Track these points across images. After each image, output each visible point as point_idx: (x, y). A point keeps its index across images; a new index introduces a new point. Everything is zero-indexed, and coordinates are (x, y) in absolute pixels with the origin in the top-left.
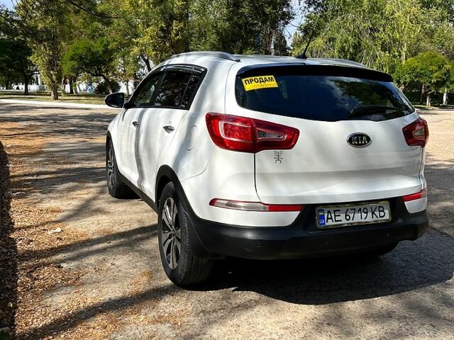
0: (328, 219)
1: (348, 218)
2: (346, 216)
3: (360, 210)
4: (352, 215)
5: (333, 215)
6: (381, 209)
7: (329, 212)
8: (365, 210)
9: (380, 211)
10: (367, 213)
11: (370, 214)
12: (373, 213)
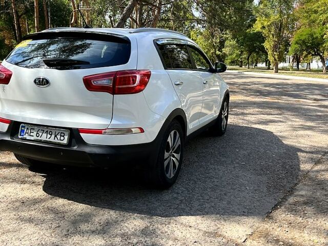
0: (26, 133)
1: (38, 135)
2: (37, 133)
3: (47, 132)
4: (41, 134)
5: (29, 131)
6: (63, 135)
7: (28, 129)
8: (51, 133)
9: (61, 136)
10: (51, 135)
11: (53, 136)
12: (56, 136)
